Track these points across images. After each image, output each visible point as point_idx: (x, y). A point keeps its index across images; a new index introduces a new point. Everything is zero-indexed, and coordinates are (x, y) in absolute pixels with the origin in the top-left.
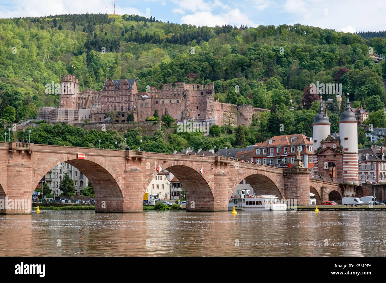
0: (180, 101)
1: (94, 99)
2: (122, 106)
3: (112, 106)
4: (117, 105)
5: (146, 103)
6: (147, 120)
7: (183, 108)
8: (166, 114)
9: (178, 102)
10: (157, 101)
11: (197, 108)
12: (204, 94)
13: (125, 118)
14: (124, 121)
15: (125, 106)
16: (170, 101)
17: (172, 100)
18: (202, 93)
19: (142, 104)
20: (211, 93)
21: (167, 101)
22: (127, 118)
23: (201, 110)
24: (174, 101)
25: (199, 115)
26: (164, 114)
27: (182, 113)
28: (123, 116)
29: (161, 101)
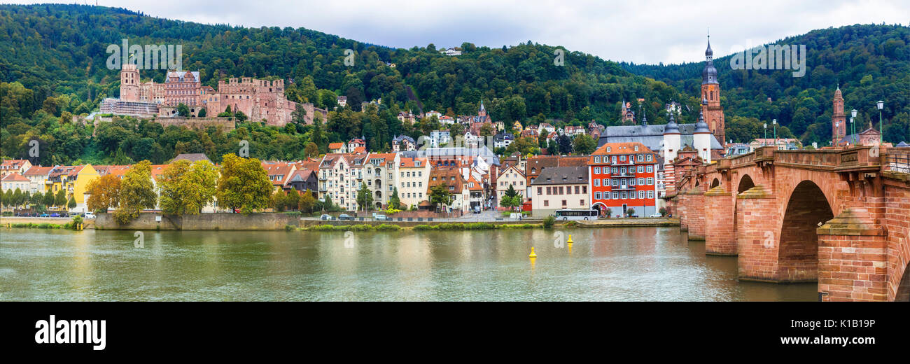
0: (250, 97)
1: (156, 91)
2: (187, 100)
3: (176, 100)
4: (181, 99)
5: (216, 98)
6: (219, 116)
7: (253, 104)
8: (235, 109)
9: (248, 97)
10: (227, 97)
11: (266, 104)
12: (273, 90)
13: (197, 115)
14: (193, 116)
15: (191, 100)
16: (241, 97)
17: (242, 95)
18: (271, 90)
19: (211, 99)
20: (281, 90)
21: (237, 97)
22: (199, 114)
23: (270, 107)
24: (244, 97)
25: (268, 111)
27: (253, 110)
28: (193, 111)
29: (231, 96)
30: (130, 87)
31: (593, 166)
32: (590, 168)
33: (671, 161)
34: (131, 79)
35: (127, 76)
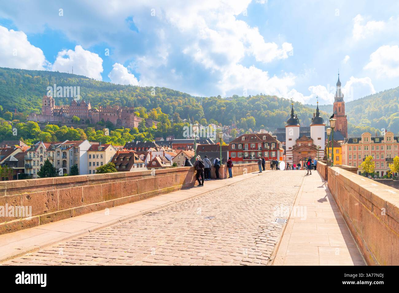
0: (116, 115)
5: (97, 115)
6: (97, 123)
7: (117, 118)
8: (108, 120)
9: (115, 115)
10: (103, 114)
11: (125, 119)
14: (83, 123)
15: (84, 115)
16: (111, 115)
17: (112, 114)
18: (128, 111)
19: (94, 115)
20: (132, 111)
21: (109, 114)
22: (86, 122)
23: (127, 120)
25: (126, 122)
26: (107, 120)
27: (117, 121)
28: (83, 120)
29: (105, 114)
30: (47, 108)
31: (230, 152)
32: (228, 153)
33: (290, 148)
34: (48, 103)
35: (45, 102)
